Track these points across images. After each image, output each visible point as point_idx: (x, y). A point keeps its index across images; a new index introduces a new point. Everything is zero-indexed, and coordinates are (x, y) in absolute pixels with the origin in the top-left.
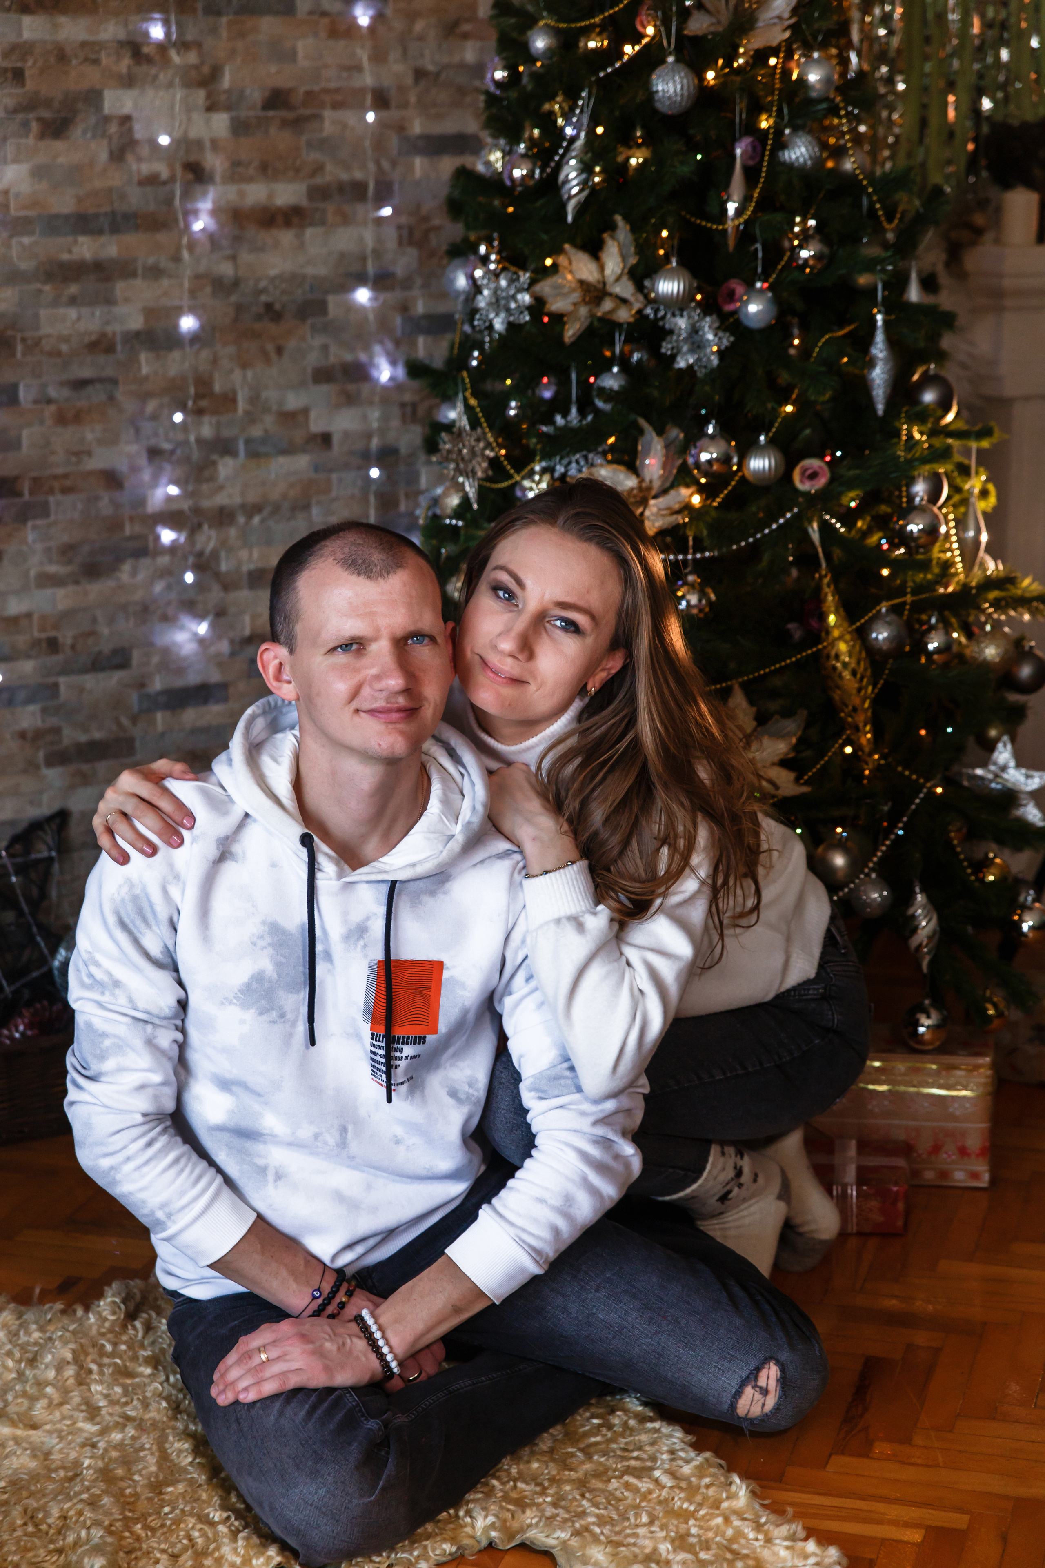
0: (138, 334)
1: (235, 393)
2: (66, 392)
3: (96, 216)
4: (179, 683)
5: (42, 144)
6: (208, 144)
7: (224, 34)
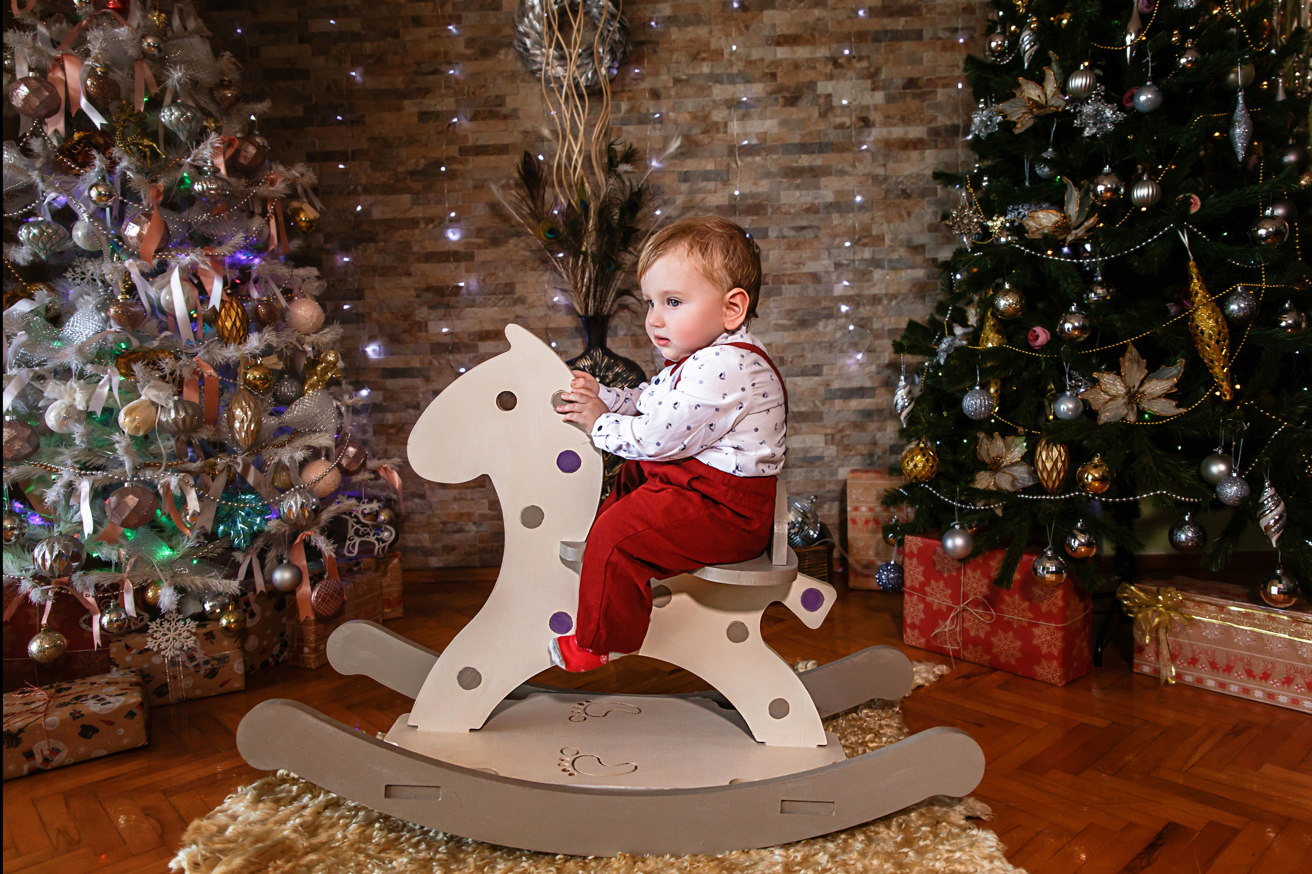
0: (831, 204)
1: (884, 236)
2: (792, 233)
3: (811, 144)
4: (848, 385)
5: (785, 109)
6: (872, 107)
7: (883, 51)
